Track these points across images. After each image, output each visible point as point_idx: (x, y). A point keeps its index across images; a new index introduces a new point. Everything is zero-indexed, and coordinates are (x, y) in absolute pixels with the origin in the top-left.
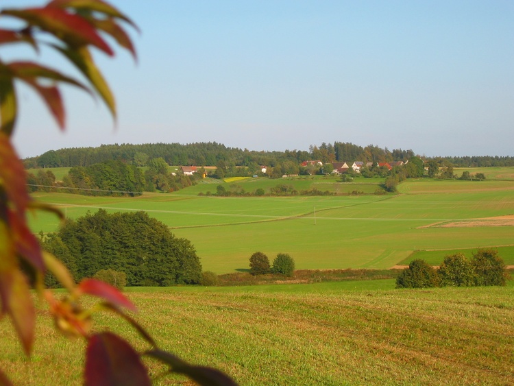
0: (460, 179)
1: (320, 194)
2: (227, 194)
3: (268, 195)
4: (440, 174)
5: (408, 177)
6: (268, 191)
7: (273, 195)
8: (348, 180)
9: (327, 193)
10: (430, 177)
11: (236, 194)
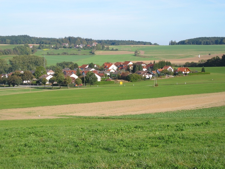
0: (111, 50)
1: (75, 55)
2: (50, 55)
3: (61, 55)
4: (105, 49)
5: (97, 50)
6: (61, 54)
7: (62, 55)
8: (80, 51)
9: (77, 55)
10: (102, 50)
11: (52, 55)
